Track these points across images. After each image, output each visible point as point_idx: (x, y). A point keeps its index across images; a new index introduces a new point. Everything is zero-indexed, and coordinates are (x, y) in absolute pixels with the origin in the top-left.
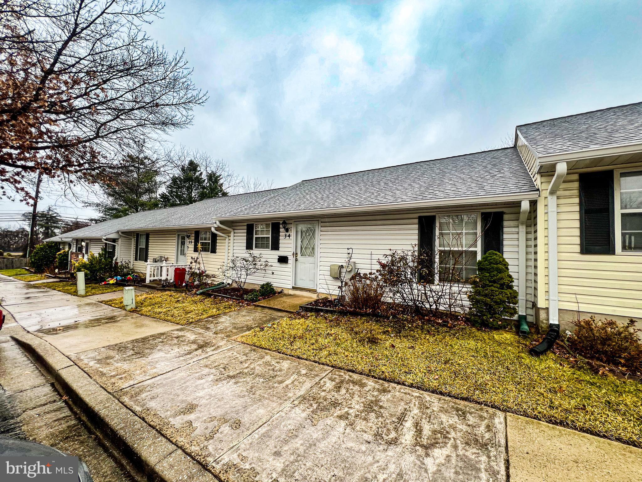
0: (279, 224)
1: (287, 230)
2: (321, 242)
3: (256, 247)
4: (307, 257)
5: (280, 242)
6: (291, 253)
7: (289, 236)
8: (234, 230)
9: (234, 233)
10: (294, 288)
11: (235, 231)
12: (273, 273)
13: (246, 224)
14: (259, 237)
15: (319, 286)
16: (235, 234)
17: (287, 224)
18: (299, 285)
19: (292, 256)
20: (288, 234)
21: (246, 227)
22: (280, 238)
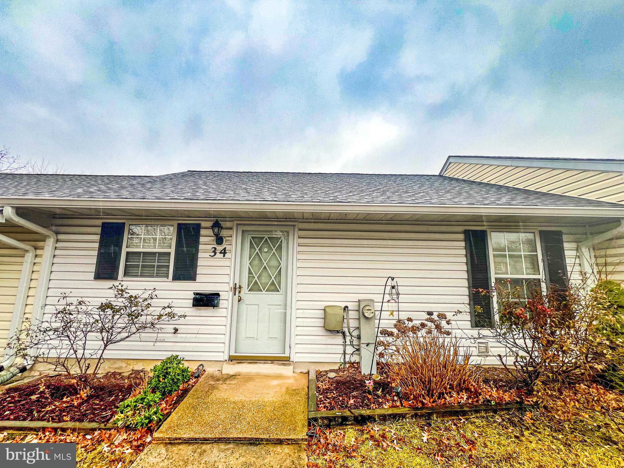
0: (198, 227)
1: (219, 240)
2: (299, 265)
3: (126, 274)
4: (264, 292)
5: (200, 262)
6: (227, 287)
7: (224, 252)
8: (57, 233)
9: (57, 241)
10: (232, 359)
11: (61, 237)
12: (176, 330)
13: (99, 222)
14: (139, 253)
15: (294, 350)
16: (59, 245)
17: (222, 228)
18: (246, 350)
19: (231, 294)
20: (220, 248)
21: (99, 230)
22: (200, 255)
